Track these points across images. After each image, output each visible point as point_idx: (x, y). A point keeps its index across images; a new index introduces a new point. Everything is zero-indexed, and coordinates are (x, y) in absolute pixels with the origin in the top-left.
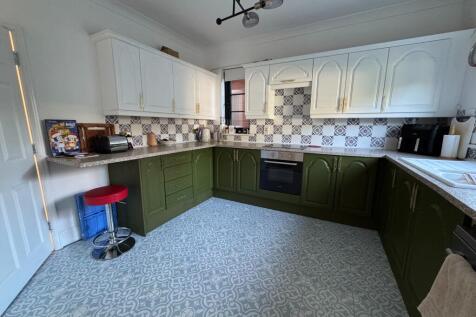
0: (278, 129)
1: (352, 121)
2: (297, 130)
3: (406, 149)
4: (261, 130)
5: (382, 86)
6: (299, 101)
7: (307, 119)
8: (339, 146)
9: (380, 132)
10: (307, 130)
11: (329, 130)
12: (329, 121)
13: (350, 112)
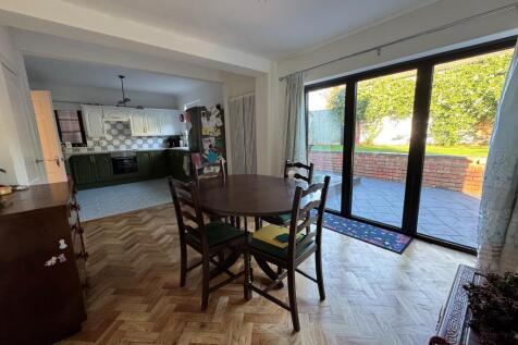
0: (110, 143)
1: (150, 137)
2: (122, 142)
3: (171, 146)
4: (98, 143)
5: (159, 124)
6: (124, 129)
7: (129, 136)
8: (146, 148)
9: (161, 141)
10: (128, 142)
11: (140, 142)
12: (140, 137)
13: (149, 134)
